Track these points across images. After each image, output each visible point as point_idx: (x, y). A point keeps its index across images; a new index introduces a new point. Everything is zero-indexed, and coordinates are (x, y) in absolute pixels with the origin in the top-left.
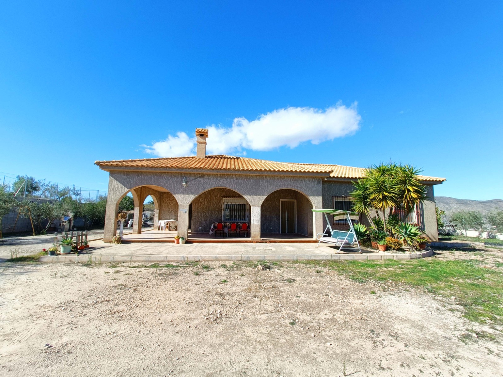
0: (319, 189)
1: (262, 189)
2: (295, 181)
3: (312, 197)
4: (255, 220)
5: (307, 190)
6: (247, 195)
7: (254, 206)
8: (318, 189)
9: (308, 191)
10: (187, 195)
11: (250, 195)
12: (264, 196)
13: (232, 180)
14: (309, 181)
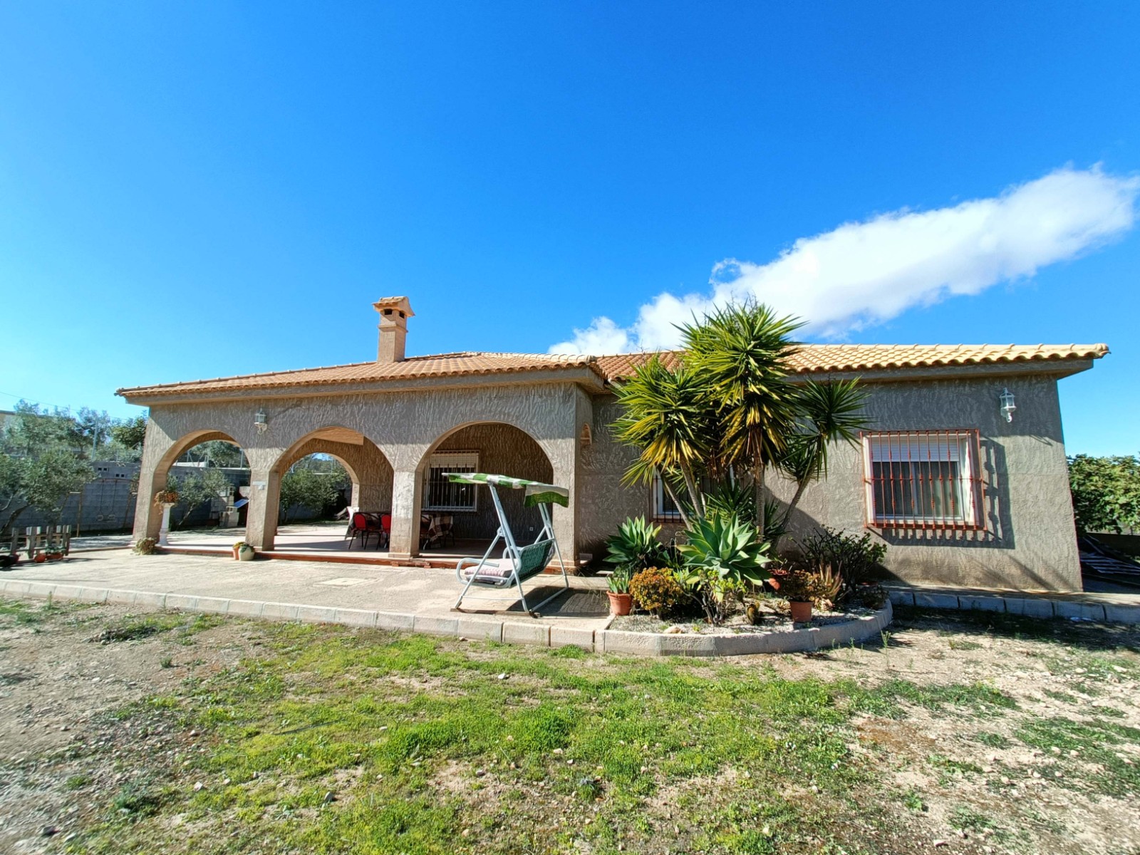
0: (567, 418)
1: (419, 425)
2: (501, 398)
3: (545, 441)
4: (400, 507)
5: (535, 421)
6: (387, 443)
7: (402, 469)
8: (564, 418)
9: (537, 423)
10: (268, 450)
11: (393, 444)
12: (424, 443)
13: (355, 409)
14: (541, 397)
